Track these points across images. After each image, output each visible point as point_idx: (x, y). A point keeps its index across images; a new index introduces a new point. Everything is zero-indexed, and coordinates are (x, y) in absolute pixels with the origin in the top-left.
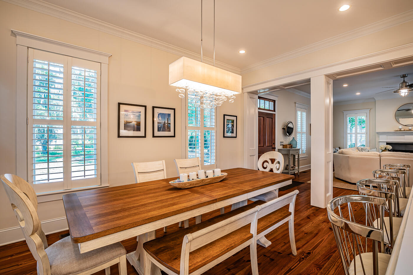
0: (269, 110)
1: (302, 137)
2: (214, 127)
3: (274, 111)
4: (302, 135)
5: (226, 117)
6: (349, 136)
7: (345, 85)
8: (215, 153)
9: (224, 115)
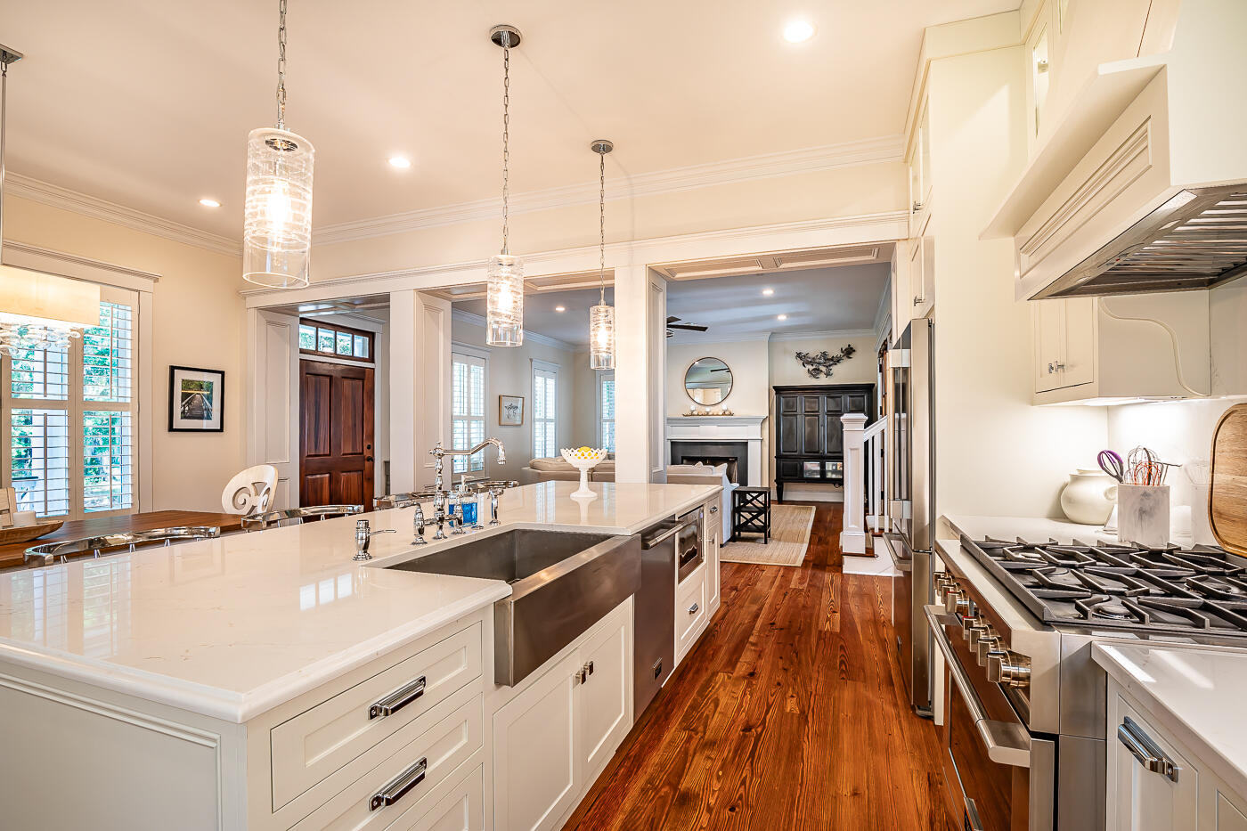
0: (352, 358)
1: (469, 428)
2: (129, 400)
3: (372, 359)
4: (469, 424)
5: (179, 375)
6: (607, 426)
7: (560, 309)
8: (132, 466)
9: (173, 369)
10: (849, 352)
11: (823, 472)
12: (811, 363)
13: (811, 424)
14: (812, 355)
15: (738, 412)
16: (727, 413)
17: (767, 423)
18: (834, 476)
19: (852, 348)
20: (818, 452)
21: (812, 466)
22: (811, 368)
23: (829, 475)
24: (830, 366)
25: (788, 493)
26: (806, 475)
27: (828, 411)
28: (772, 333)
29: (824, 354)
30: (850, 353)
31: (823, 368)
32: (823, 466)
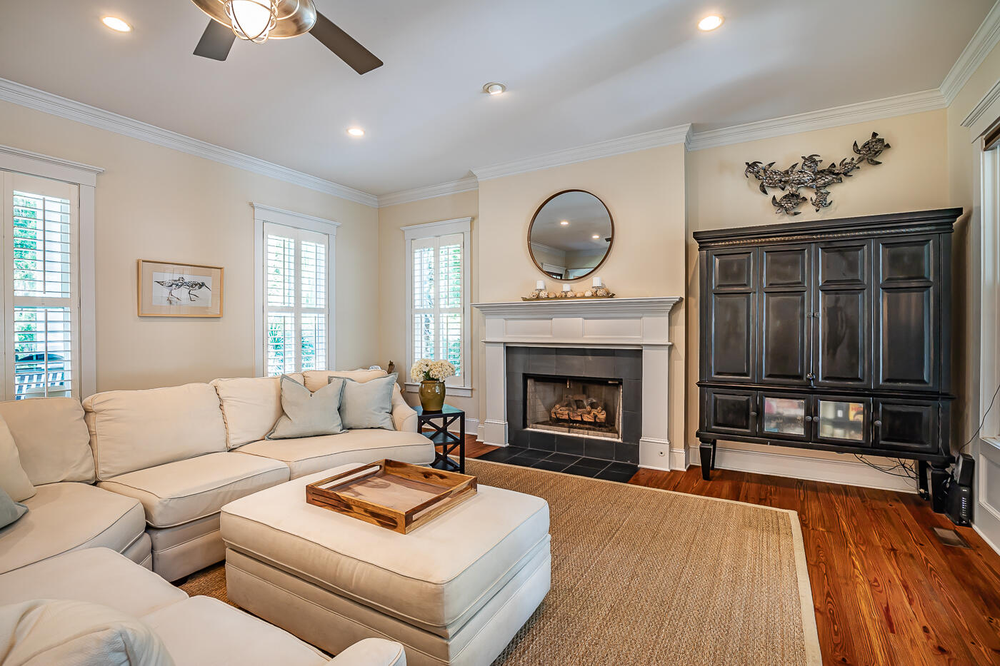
10: (873, 150)
11: (812, 426)
12: (782, 184)
13: (780, 311)
14: (782, 166)
15: (625, 292)
16: (600, 293)
17: (683, 311)
18: (839, 434)
19: (882, 141)
20: (800, 377)
21: (784, 409)
22: (779, 194)
23: (827, 431)
24: (825, 185)
25: (727, 454)
26: (770, 427)
27: (827, 282)
28: (695, 129)
29: (811, 160)
30: (877, 153)
31: (810, 195)
32: (812, 411)
